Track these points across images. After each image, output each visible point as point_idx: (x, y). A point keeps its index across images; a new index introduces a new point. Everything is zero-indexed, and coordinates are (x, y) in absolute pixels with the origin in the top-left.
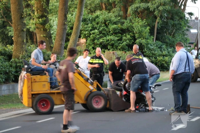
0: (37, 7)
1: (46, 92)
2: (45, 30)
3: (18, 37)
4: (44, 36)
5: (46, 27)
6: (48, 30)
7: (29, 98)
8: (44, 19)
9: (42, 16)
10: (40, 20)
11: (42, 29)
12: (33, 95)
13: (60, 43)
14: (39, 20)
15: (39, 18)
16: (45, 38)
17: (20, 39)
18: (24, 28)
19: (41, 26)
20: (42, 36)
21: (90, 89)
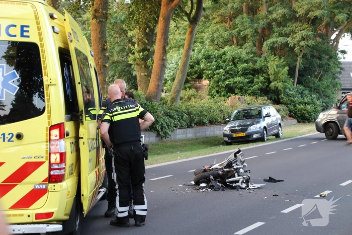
0: (138, 39)
2: (147, 67)
4: (145, 75)
5: (148, 63)
6: (151, 68)
8: (146, 53)
9: (143, 50)
10: (141, 54)
11: (143, 66)
13: (157, 84)
14: (139, 55)
15: (139, 52)
16: (146, 77)
18: (106, 63)
19: (142, 62)
20: (142, 74)
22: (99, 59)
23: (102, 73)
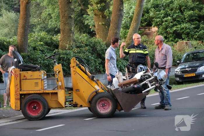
1: (38, 92)
2: (104, 17)
3: (65, 24)
4: (103, 24)
5: (105, 14)
6: (107, 17)
7: (16, 99)
8: (103, 4)
9: (101, 2)
10: (99, 5)
11: (101, 16)
12: (21, 95)
14: (97, 6)
15: (97, 3)
16: (103, 26)
17: (67, 27)
18: (71, 14)
19: (100, 13)
21: (95, 89)
22: (65, 11)
23: (68, 23)
